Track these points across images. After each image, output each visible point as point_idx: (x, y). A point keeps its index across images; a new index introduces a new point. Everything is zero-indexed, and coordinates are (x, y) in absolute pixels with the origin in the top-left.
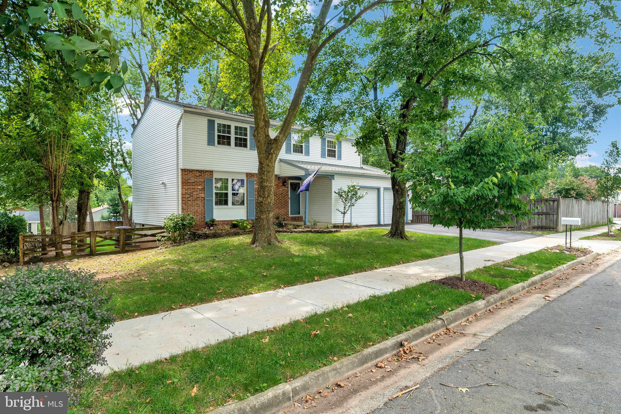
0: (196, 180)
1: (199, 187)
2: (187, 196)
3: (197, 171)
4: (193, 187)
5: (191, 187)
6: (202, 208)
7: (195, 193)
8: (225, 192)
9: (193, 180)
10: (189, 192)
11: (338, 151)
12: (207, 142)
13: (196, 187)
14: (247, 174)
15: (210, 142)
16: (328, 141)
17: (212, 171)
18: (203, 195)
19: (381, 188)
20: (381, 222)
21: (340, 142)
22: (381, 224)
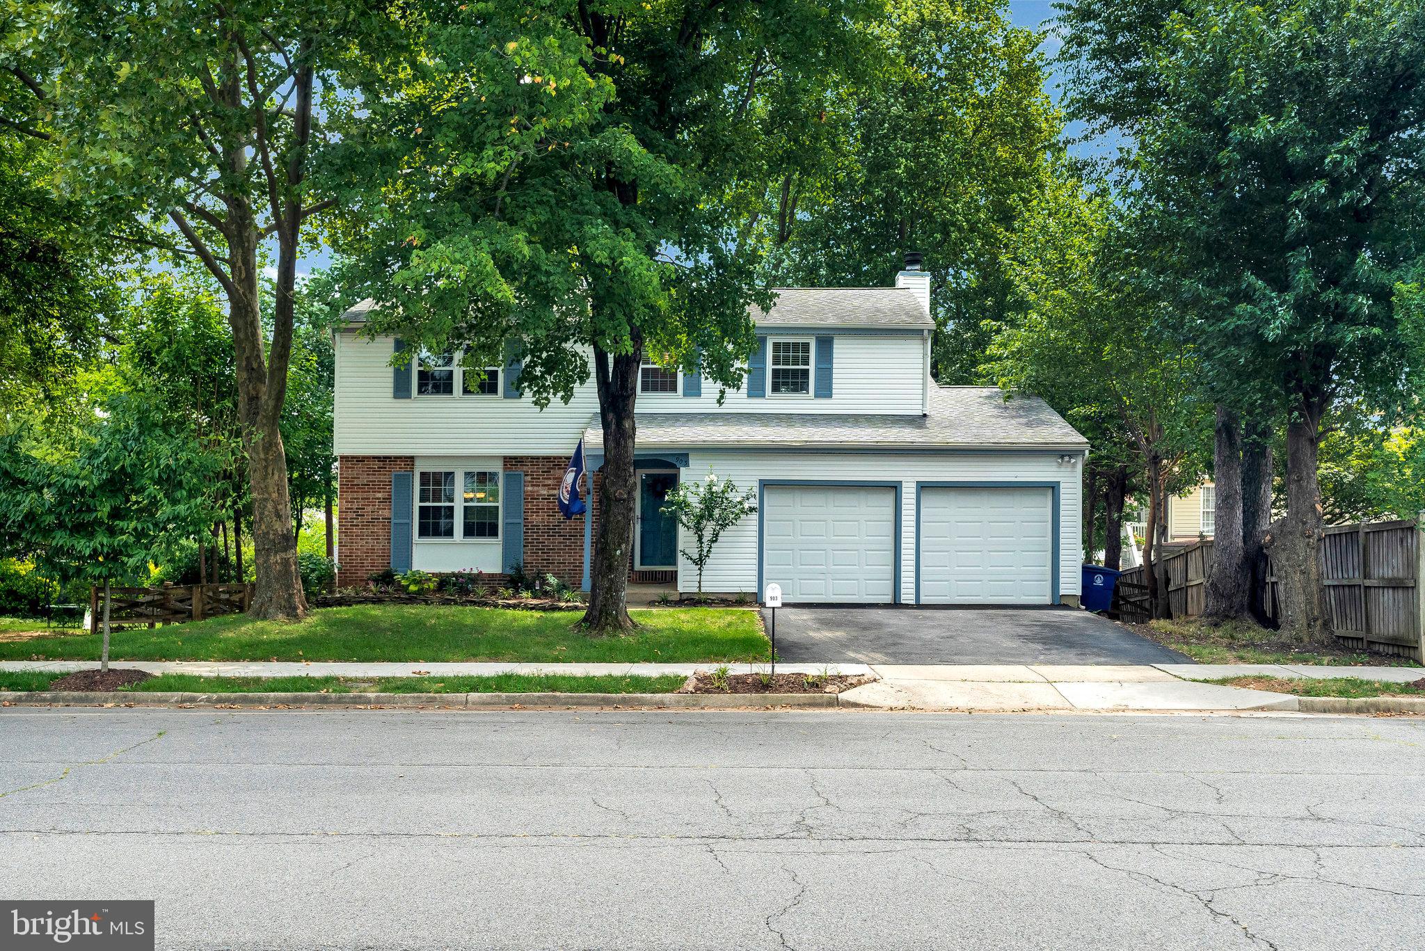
0: (371, 478)
1: (379, 495)
2: (350, 516)
3: (374, 457)
4: (365, 495)
5: (360, 495)
6: (383, 542)
7: (370, 508)
8: (447, 505)
9: (364, 479)
10: (355, 506)
11: (817, 369)
12: (392, 390)
13: (371, 495)
14: (505, 458)
15: (401, 390)
16: (777, 346)
17: (412, 458)
18: (386, 514)
19: (904, 484)
20: (903, 597)
21: (826, 342)
22: (903, 602)
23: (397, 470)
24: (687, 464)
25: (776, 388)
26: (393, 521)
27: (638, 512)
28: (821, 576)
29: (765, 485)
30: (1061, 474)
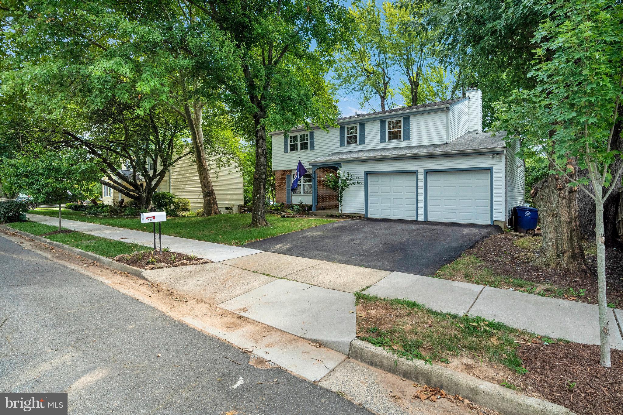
0: (282, 177)
1: (284, 181)
3: (283, 171)
5: (280, 182)
6: (285, 195)
7: (282, 185)
10: (279, 185)
12: (284, 151)
13: (282, 182)
15: (286, 151)
17: (291, 170)
18: (285, 187)
19: (418, 171)
20: (418, 218)
22: (419, 220)
23: (288, 173)
24: (341, 167)
25: (390, 138)
26: (287, 189)
28: (390, 208)
29: (367, 174)
30: (493, 163)
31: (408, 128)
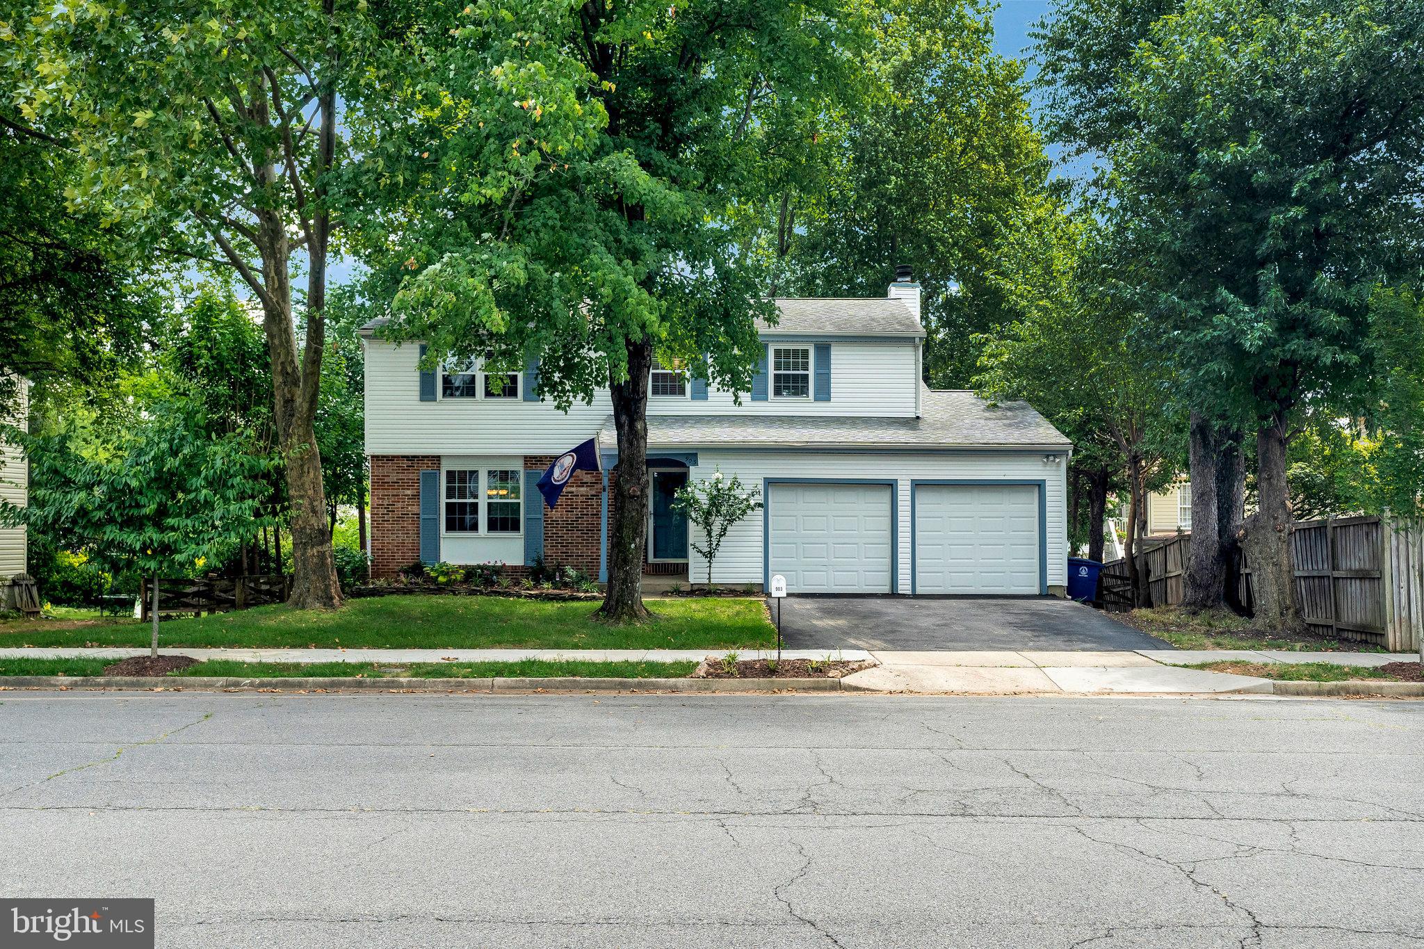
0: (400, 476)
1: (408, 492)
2: (381, 511)
3: (403, 457)
4: (395, 492)
5: (390, 492)
6: (413, 536)
7: (400, 505)
8: (472, 500)
9: (393, 477)
10: (386, 503)
11: (817, 374)
12: (418, 393)
13: (401, 492)
14: (526, 457)
15: (427, 393)
16: (777, 352)
17: (439, 457)
18: (415, 509)
20: (900, 587)
21: (824, 348)
22: (900, 592)
23: (424, 468)
24: (696, 463)
25: (778, 392)
26: (422, 516)
27: (651, 508)
28: (824, 568)
29: (770, 483)
30: (1047, 472)
31: (826, 371)
